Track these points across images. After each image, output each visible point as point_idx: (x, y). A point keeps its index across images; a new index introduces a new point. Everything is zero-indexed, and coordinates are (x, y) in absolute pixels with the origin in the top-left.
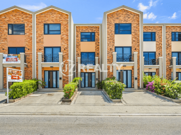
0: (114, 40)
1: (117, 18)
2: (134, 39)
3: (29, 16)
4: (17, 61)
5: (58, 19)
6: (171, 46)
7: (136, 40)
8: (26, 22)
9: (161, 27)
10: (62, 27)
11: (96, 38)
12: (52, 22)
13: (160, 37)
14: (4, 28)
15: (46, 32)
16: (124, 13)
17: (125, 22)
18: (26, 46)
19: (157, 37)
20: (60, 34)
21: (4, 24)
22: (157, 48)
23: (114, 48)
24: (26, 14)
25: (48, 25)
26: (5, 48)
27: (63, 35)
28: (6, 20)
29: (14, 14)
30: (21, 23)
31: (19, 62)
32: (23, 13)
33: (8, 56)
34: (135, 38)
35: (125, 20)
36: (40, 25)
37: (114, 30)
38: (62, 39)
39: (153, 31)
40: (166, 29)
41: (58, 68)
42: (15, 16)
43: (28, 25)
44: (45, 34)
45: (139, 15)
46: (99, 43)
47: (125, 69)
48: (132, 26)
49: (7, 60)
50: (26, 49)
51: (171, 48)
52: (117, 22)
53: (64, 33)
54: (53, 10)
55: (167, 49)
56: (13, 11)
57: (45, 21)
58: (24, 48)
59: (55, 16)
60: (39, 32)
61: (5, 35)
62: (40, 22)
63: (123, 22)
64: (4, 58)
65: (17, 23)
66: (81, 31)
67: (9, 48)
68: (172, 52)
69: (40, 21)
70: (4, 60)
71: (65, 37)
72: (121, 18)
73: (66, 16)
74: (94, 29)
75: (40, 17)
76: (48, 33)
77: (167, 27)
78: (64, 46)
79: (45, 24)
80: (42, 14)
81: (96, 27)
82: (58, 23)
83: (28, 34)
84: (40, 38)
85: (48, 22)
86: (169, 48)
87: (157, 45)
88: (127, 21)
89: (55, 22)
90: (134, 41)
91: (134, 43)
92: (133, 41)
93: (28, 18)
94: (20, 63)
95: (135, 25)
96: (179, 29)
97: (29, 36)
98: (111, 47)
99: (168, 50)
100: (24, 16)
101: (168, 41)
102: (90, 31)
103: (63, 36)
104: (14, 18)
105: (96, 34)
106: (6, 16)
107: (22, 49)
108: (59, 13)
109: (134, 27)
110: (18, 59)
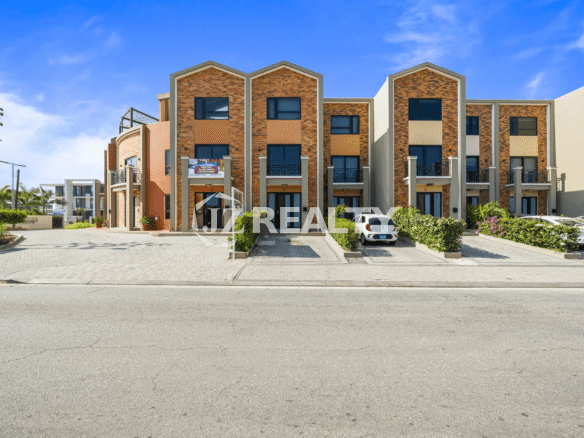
0: (407, 132)
1: (414, 88)
2: (447, 131)
3: (238, 82)
4: (216, 172)
5: (296, 88)
6: (508, 146)
7: (450, 132)
8: (232, 93)
9: (490, 107)
10: (304, 105)
11: (362, 127)
12: (284, 95)
13: (488, 127)
14: (186, 105)
15: (272, 114)
16: (428, 79)
17: (428, 97)
18: (232, 143)
19: (481, 127)
20: (300, 118)
21: (187, 97)
22: (481, 149)
23: (407, 149)
24: (231, 77)
25: (276, 100)
26: (188, 147)
27: (306, 121)
28: (191, 89)
29: (207, 78)
30: (221, 95)
31: (221, 174)
32: (225, 74)
33: (199, 163)
34: (450, 128)
35: (429, 93)
36: (259, 100)
37: (407, 112)
38: (303, 128)
39: (474, 115)
40: (500, 111)
41: (300, 187)
42: (209, 81)
43: (235, 99)
44: (268, 118)
45: (456, 82)
46: (367, 137)
47: (430, 190)
48: (443, 105)
49: (196, 172)
50: (232, 150)
51: (508, 150)
52: (414, 95)
53: (308, 117)
54: (285, 70)
55: (501, 151)
56: (205, 71)
57: (269, 92)
58: (227, 146)
59: (289, 81)
60: (258, 114)
61: (188, 119)
62: (259, 94)
63: (425, 96)
64: (190, 166)
65: (214, 95)
66: (331, 112)
67: (196, 146)
68: (512, 158)
69: (260, 92)
70: (191, 171)
71: (309, 125)
72: (422, 88)
73: (312, 83)
74: (358, 110)
75: (260, 83)
76: (276, 118)
77: (501, 107)
78: (308, 142)
79: (269, 99)
80: (263, 77)
81: (362, 106)
82: (296, 95)
83: (234, 117)
84: (260, 127)
85: (277, 95)
86: (506, 148)
87: (481, 142)
88: (433, 94)
89: (290, 95)
90: (447, 134)
91: (447, 137)
92: (445, 135)
93: (235, 86)
94: (223, 176)
95: (449, 102)
96: (524, 111)
97: (237, 123)
98: (401, 146)
99: (503, 154)
100: (227, 82)
101: (502, 135)
102: (350, 114)
103: (306, 123)
104: (207, 86)
105: (362, 119)
106: (191, 81)
107: (224, 149)
108: (298, 76)
109: (447, 106)
110: (219, 168)
